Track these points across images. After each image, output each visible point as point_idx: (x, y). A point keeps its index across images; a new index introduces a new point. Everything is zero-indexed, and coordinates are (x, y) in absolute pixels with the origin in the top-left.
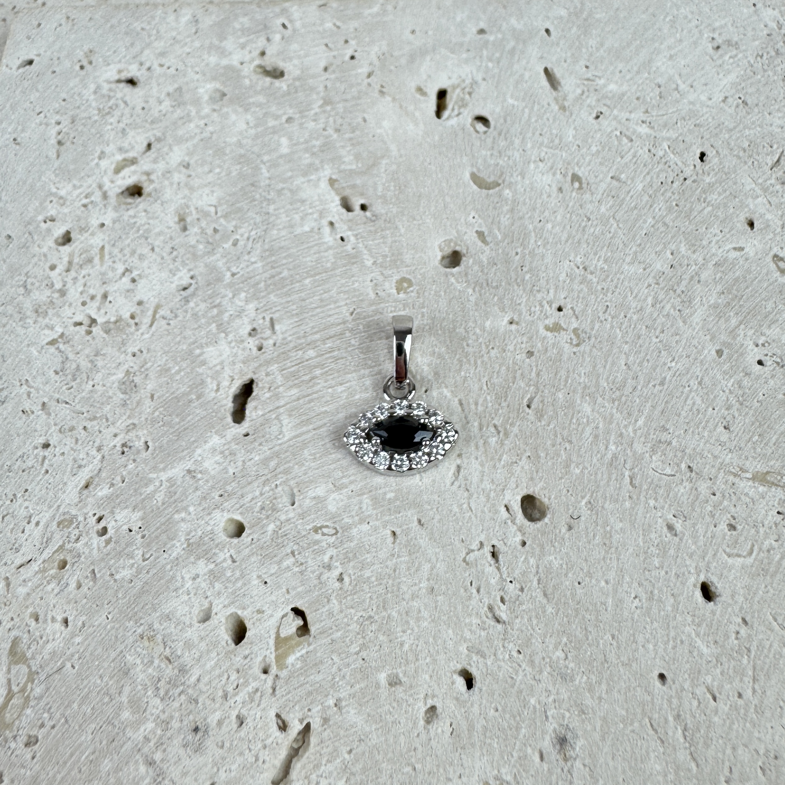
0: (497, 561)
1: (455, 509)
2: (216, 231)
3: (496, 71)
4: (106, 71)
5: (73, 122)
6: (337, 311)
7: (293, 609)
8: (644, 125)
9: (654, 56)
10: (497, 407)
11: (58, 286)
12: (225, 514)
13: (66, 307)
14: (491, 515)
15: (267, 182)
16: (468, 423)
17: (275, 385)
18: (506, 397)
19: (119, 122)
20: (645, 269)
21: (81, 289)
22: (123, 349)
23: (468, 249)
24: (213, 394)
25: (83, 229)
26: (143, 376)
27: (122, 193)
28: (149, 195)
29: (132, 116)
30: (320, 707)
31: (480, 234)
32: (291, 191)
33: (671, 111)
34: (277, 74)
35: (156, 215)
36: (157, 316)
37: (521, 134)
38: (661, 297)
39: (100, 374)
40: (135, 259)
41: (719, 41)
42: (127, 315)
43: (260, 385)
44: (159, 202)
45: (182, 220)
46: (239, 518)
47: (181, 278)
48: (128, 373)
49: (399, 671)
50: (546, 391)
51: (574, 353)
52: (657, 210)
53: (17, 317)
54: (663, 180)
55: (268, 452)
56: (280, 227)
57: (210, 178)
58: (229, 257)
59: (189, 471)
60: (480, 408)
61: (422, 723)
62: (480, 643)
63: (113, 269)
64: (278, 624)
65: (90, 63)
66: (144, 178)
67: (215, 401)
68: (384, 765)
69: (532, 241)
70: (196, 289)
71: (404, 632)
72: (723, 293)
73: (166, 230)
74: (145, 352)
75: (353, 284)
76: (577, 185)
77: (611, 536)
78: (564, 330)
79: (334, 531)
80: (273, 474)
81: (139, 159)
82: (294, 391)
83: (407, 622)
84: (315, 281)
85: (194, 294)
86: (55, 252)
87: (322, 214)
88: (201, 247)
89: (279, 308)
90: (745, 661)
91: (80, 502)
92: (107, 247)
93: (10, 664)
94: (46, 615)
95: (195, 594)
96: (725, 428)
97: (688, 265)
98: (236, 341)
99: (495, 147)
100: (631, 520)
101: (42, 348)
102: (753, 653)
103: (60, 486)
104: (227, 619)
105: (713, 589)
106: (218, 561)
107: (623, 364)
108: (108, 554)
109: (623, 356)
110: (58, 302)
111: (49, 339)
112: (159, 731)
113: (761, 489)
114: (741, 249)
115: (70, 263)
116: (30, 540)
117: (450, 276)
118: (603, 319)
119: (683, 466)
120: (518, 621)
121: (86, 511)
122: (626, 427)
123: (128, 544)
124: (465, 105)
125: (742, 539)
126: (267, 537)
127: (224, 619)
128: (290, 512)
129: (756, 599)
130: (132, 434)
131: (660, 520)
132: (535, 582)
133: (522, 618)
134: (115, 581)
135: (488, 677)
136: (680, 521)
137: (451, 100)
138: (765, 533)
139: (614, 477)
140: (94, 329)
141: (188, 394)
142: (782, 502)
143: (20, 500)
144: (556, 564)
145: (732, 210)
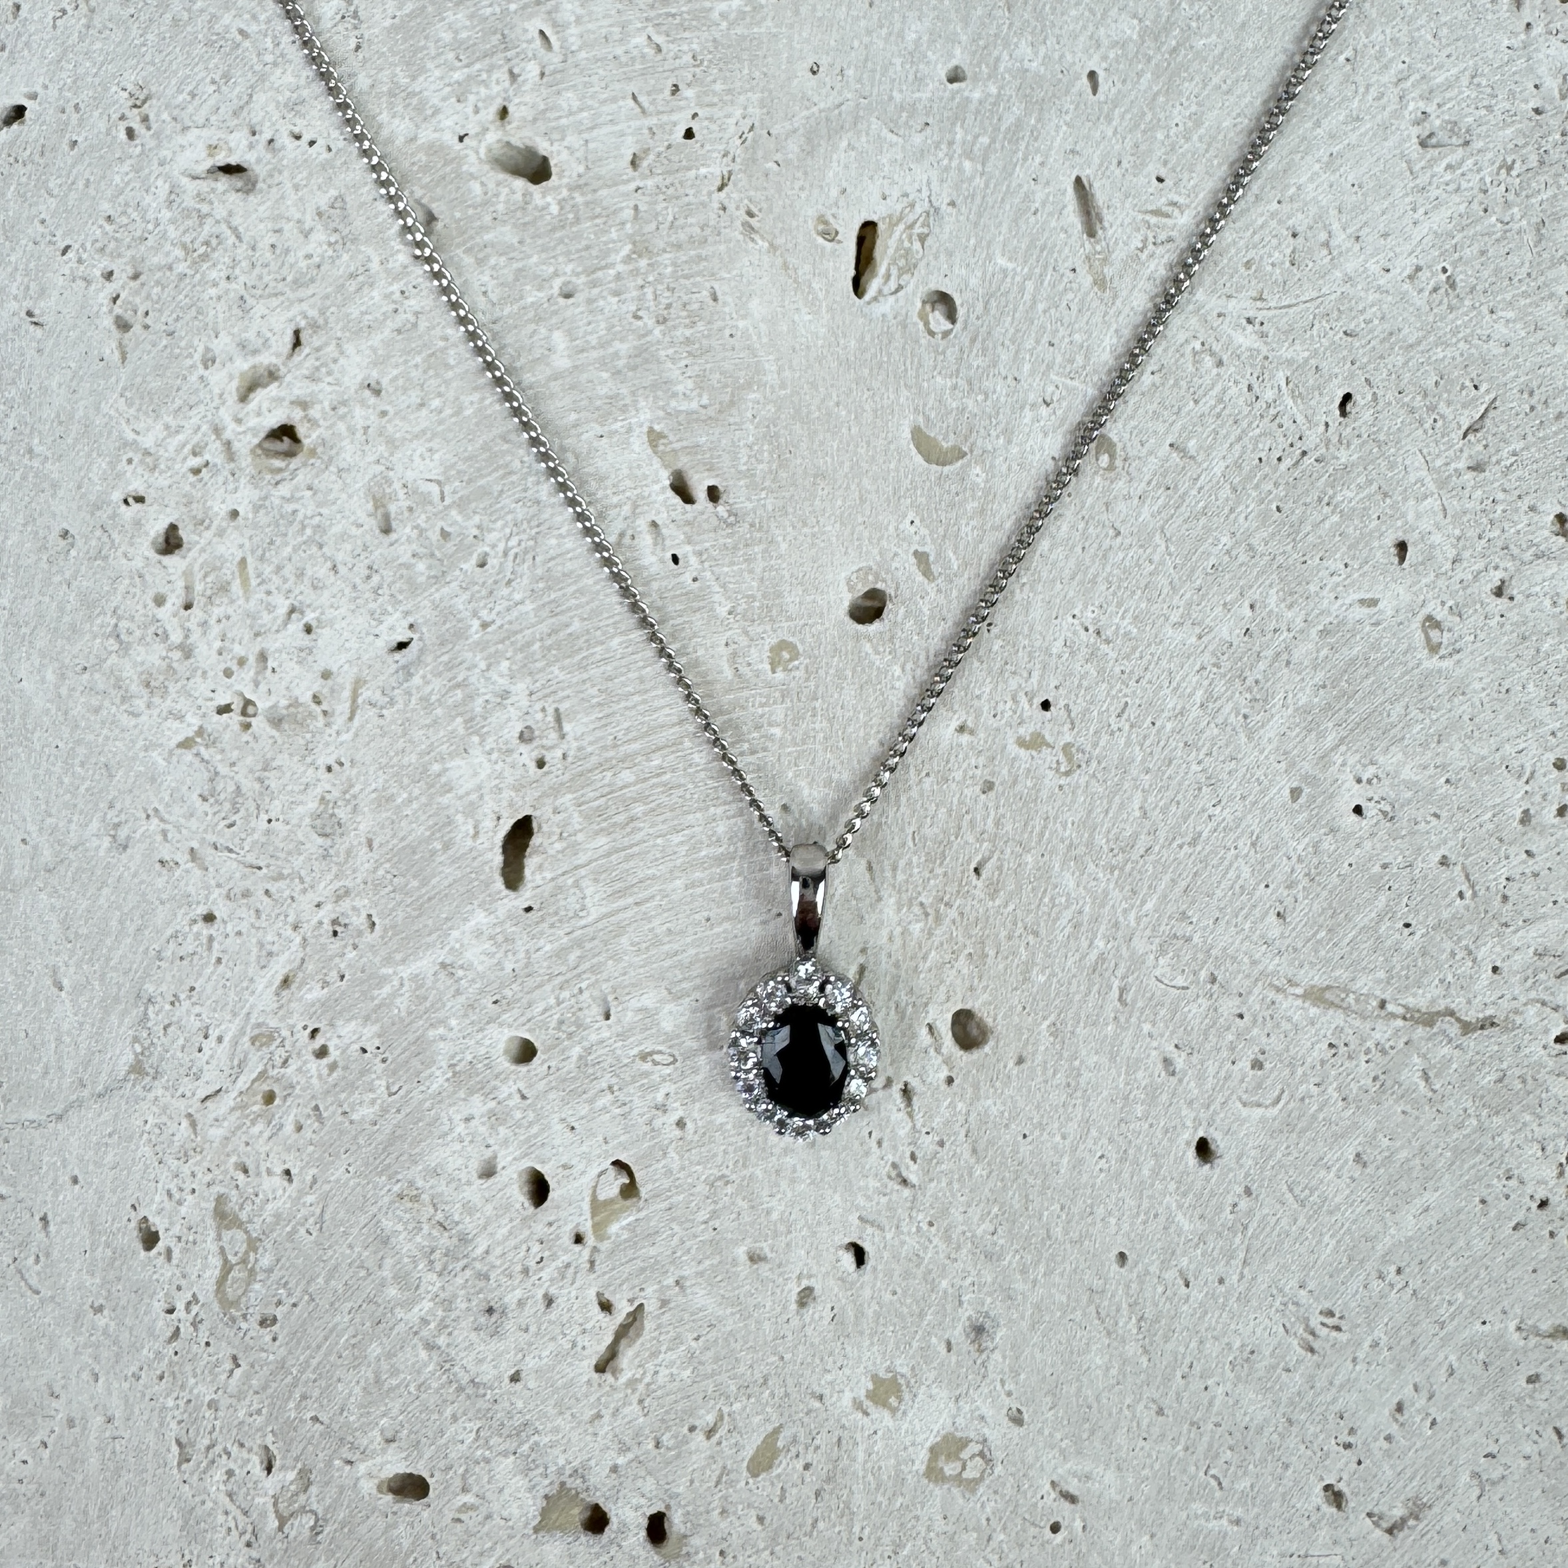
0: (909, 1103)
2: (445, 535)
3: (979, 182)
4: (183, 148)
5: (136, 277)
7: (613, 1164)
8: (1250, 329)
10: (928, 874)
11: (176, 637)
12: (505, 1030)
13: (198, 679)
16: (880, 899)
17: (570, 829)
18: (943, 856)
19: (229, 279)
20: (1200, 637)
21: (218, 644)
22: (309, 760)
23: (897, 589)
24: (469, 843)
25: (200, 523)
26: (349, 808)
27: (260, 445)
28: (313, 451)
29: (253, 265)
30: (656, 1286)
31: (921, 558)
33: (1303, 298)
34: (538, 170)
35: (331, 497)
36: (360, 700)
37: (1013, 342)
38: (1220, 687)
39: (276, 802)
40: (305, 587)
41: (1436, 121)
42: (306, 698)
43: (545, 828)
44: (333, 469)
45: (379, 503)
46: (527, 1036)
47: (392, 628)
48: (323, 801)
49: (764, 1245)
50: (1008, 851)
51: (1061, 787)
52: (1241, 519)
53: (116, 694)
54: (1263, 455)
55: (565, 940)
56: (562, 532)
57: (424, 419)
58: (474, 589)
59: (443, 966)
60: (901, 877)
61: (793, 1306)
62: (879, 1212)
63: (270, 608)
64: (593, 1184)
65: (145, 119)
66: (298, 413)
67: (474, 854)
68: (742, 1354)
70: (422, 651)
71: (772, 1196)
72: (1324, 686)
73: (354, 531)
74: (347, 764)
76: (1105, 459)
77: (1079, 1074)
78: (1048, 745)
79: (671, 1059)
80: (575, 972)
81: (283, 370)
82: (602, 840)
85: (419, 661)
86: (158, 568)
87: (637, 507)
88: (421, 566)
89: (568, 692)
90: (1237, 1240)
91: (280, 1008)
92: (249, 560)
93: (219, 1228)
94: (258, 1167)
95: (471, 1142)
96: (1279, 914)
97: (1275, 631)
98: (500, 750)
99: (963, 371)
100: (1111, 1052)
101: (171, 753)
102: (1250, 1231)
103: (245, 984)
104: (520, 1175)
105: (1213, 1147)
106: (501, 1097)
107: (1137, 807)
108: (335, 1085)
109: (1138, 796)
110: (182, 668)
111: (180, 738)
112: (440, 1313)
113: (1314, 1011)
114: (1373, 603)
115: (188, 588)
116: (214, 1062)
117: (863, 642)
118: (1114, 727)
119: (1203, 974)
120: (933, 1185)
121: (291, 1022)
122: (1125, 911)
123: (364, 1072)
124: (910, 269)
125: (1269, 1082)
126: (571, 1065)
127: (515, 1176)
128: (605, 1031)
129: (1271, 1163)
130: (346, 905)
131: (1154, 1053)
132: (963, 1133)
133: (939, 1182)
134: (351, 1122)
135: (886, 1255)
136: (1184, 1055)
137: (885, 250)
138: (1304, 1074)
139: (1096, 988)
140: (253, 721)
141: (429, 840)
142: (1339, 1030)
143: (186, 1004)
144: (994, 1111)
145: (1375, 523)
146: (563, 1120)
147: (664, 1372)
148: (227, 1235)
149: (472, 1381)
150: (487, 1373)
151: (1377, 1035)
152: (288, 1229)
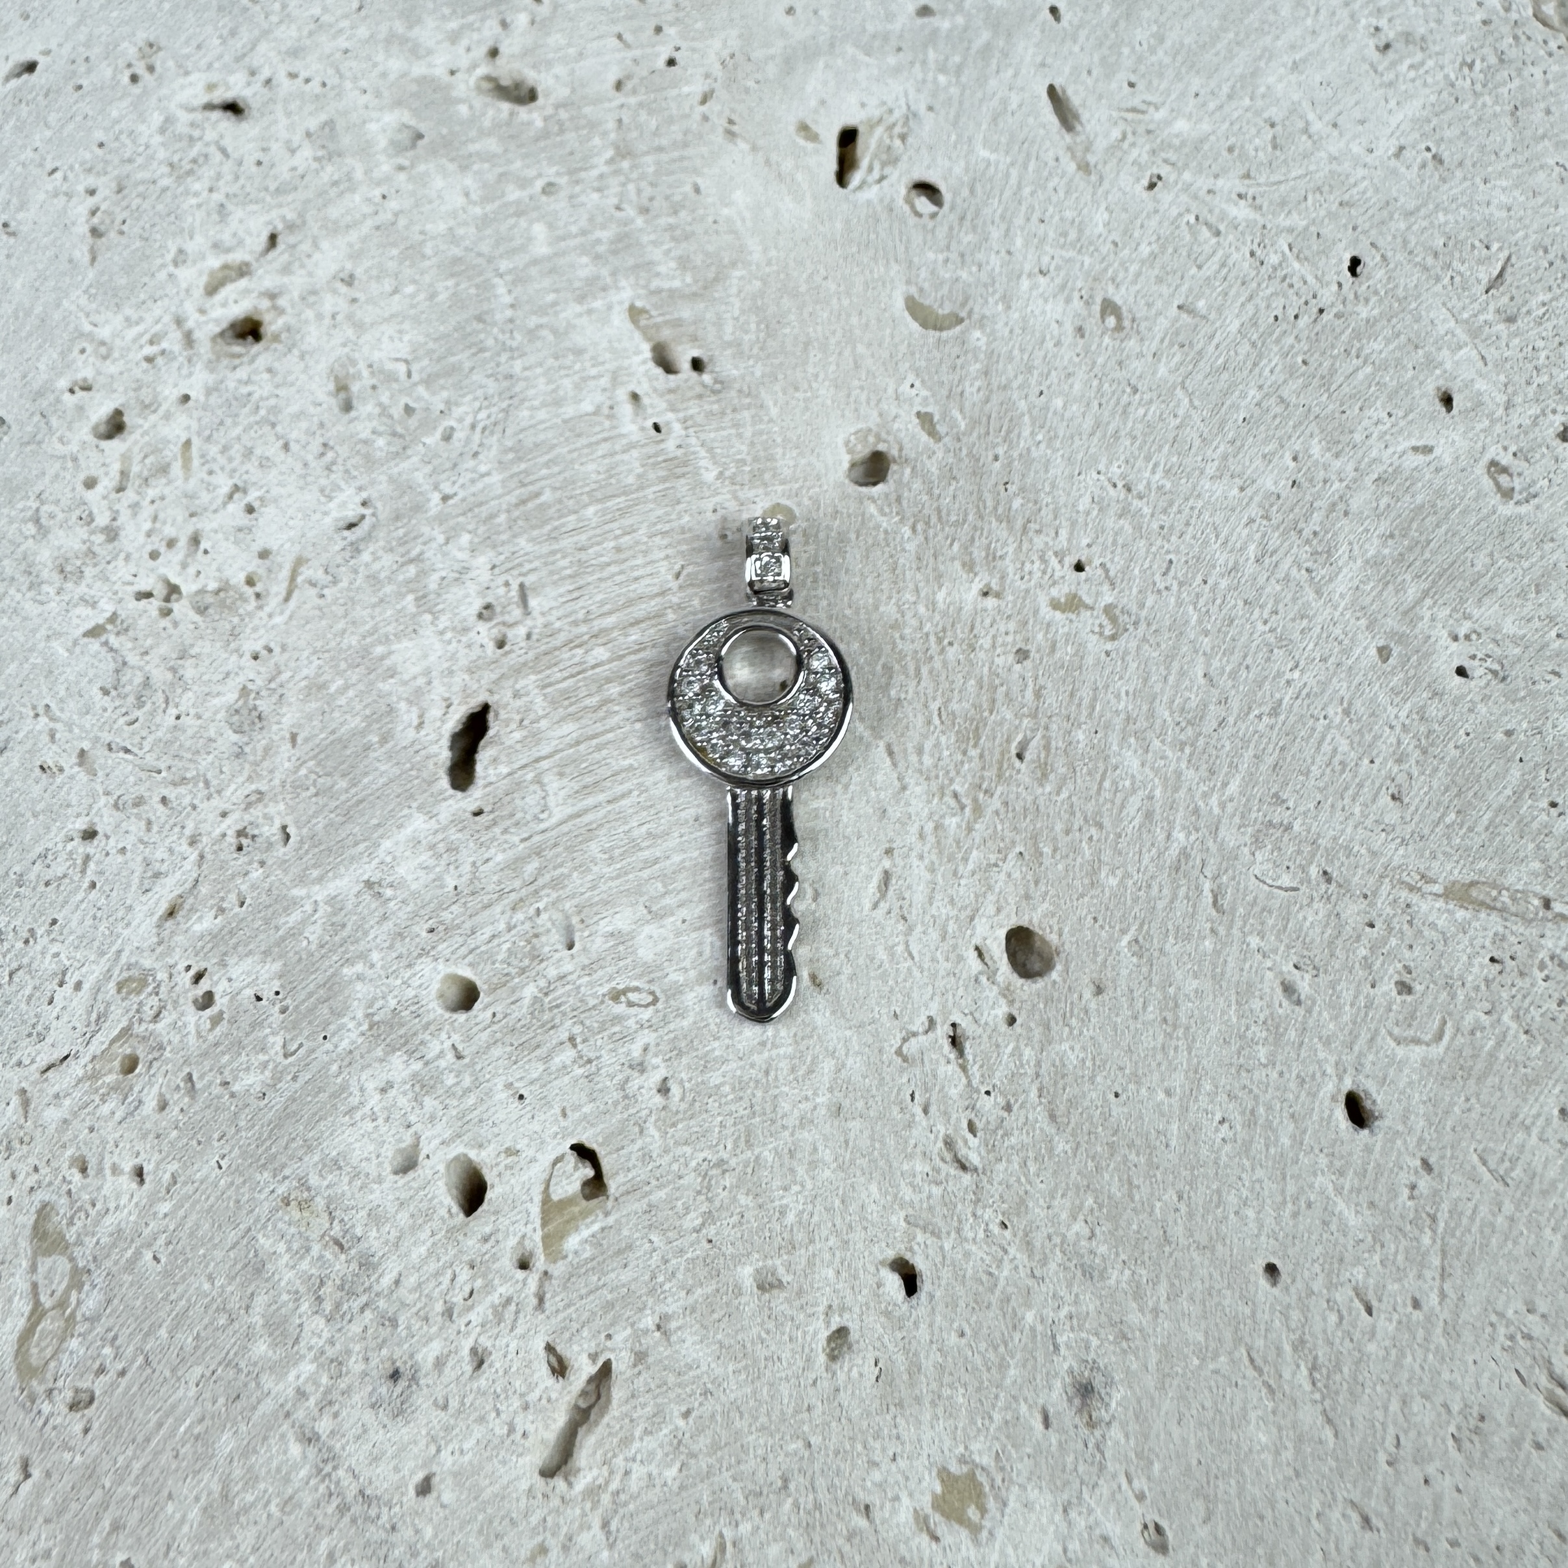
0: (961, 1053)
1: (882, 955)
2: (409, 410)
3: (952, 90)
4: (182, 87)
5: (120, 190)
6: (649, 570)
7: (573, 1147)
8: (1242, 202)
9: (1262, 64)
10: (960, 757)
11: (102, 520)
12: (441, 967)
13: (120, 562)
14: (949, 965)
15: (509, 313)
16: (904, 788)
17: (532, 716)
18: (978, 737)
19: (211, 190)
21: (147, 526)
22: (233, 646)
23: (901, 448)
24: (411, 734)
25: (146, 407)
26: (275, 698)
27: (222, 334)
28: (276, 338)
29: (237, 178)
30: (629, 1331)
31: (925, 419)
32: (555, 332)
33: (1294, 174)
34: (524, 95)
35: (290, 378)
36: (300, 579)
37: (1003, 217)
38: (1274, 541)
39: (190, 694)
40: (252, 466)
41: (1390, 34)
42: (239, 579)
43: (503, 715)
44: (296, 352)
45: (342, 387)
46: (468, 973)
47: (343, 505)
48: (244, 691)
49: (778, 1262)
50: (1054, 727)
51: (1108, 654)
52: (1267, 372)
53: (24, 581)
54: (1279, 312)
55: (522, 848)
56: (536, 403)
57: (396, 304)
58: (436, 462)
59: (369, 884)
60: (928, 761)
61: (822, 1359)
62: (931, 1209)
63: (210, 488)
64: (545, 1176)
65: (151, 69)
66: (265, 304)
67: (416, 747)
68: (751, 1438)
69: (1026, 433)
70: (374, 527)
71: (785, 1189)
72: (1392, 536)
73: (312, 410)
74: (277, 650)
75: (680, 517)
76: (1111, 321)
77: (1176, 1006)
78: (1087, 607)
79: (650, 999)
80: (532, 888)
81: (255, 265)
82: (569, 727)
83: (792, 1171)
84: (604, 512)
85: (369, 537)
86: (94, 454)
87: (616, 379)
88: (381, 442)
89: (536, 564)
90: (1426, 1240)
91: (160, 943)
92: (196, 442)
93: (35, 1254)
94: (101, 1162)
95: (387, 1119)
96: (1393, 797)
97: (1325, 482)
98: (454, 629)
99: (954, 246)
100: (1213, 977)
101: (75, 643)
102: (1442, 1225)
103: (120, 914)
104: (448, 1167)
105: (1367, 1104)
106: (428, 1057)
107: (1200, 674)
108: (216, 1045)
109: (1201, 659)
110: (102, 552)
111: (89, 625)
112: (324, 1380)
113: (1461, 914)
114: (1427, 450)
115: (124, 474)
116: (65, 1019)
117: (867, 503)
118: (1162, 586)
119: (1314, 871)
120: (1001, 1167)
121: (171, 961)
122: (1205, 795)
123: (255, 1025)
124: (894, 161)
125: (1424, 1009)
126: (522, 1010)
127: (441, 1168)
128: (565, 962)
129: (1449, 1123)
130: (257, 812)
131: (1269, 975)
132: (1033, 1094)
133: (1009, 1161)
134: (233, 1095)
135: (946, 1273)
136: (1307, 977)
137: (866, 149)
138: (1469, 999)
139: (1182, 892)
140: (175, 606)
141: (363, 733)
142: (1499, 939)
143: (43, 941)
144: (1072, 1058)
145: (1410, 373)
146: (509, 1086)
147: (638, 1471)
148: (45, 1264)
149: (362, 1492)
150: (382, 1478)
151: (1549, 943)
152: (129, 1253)
